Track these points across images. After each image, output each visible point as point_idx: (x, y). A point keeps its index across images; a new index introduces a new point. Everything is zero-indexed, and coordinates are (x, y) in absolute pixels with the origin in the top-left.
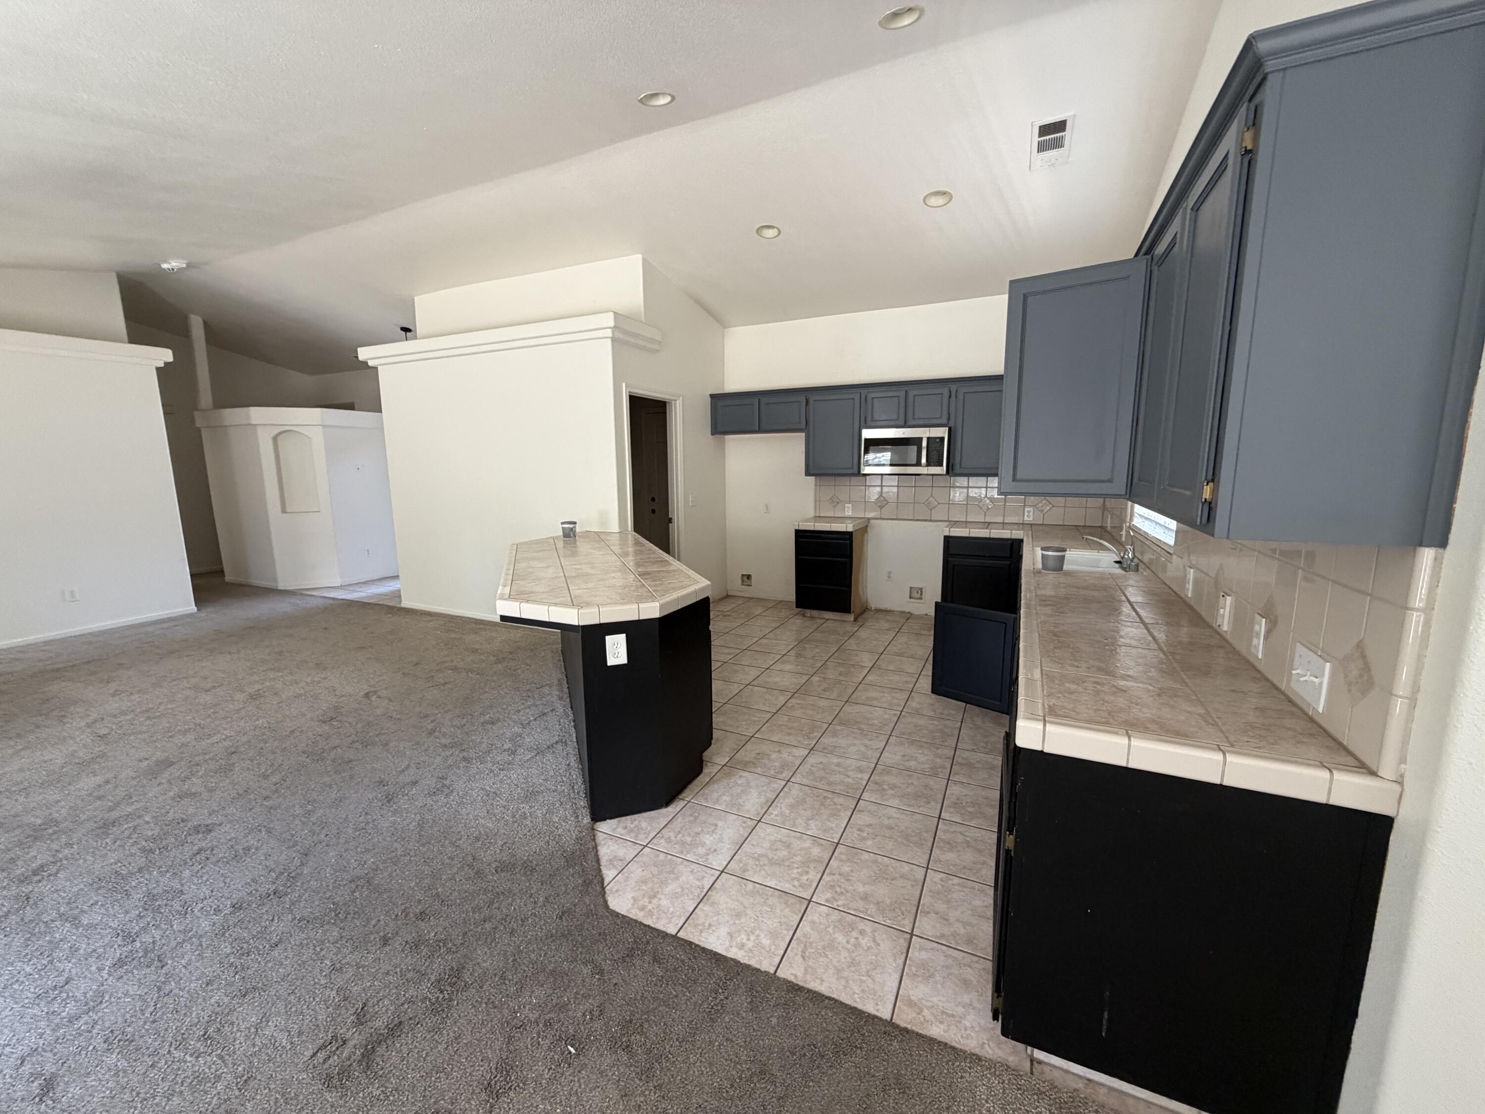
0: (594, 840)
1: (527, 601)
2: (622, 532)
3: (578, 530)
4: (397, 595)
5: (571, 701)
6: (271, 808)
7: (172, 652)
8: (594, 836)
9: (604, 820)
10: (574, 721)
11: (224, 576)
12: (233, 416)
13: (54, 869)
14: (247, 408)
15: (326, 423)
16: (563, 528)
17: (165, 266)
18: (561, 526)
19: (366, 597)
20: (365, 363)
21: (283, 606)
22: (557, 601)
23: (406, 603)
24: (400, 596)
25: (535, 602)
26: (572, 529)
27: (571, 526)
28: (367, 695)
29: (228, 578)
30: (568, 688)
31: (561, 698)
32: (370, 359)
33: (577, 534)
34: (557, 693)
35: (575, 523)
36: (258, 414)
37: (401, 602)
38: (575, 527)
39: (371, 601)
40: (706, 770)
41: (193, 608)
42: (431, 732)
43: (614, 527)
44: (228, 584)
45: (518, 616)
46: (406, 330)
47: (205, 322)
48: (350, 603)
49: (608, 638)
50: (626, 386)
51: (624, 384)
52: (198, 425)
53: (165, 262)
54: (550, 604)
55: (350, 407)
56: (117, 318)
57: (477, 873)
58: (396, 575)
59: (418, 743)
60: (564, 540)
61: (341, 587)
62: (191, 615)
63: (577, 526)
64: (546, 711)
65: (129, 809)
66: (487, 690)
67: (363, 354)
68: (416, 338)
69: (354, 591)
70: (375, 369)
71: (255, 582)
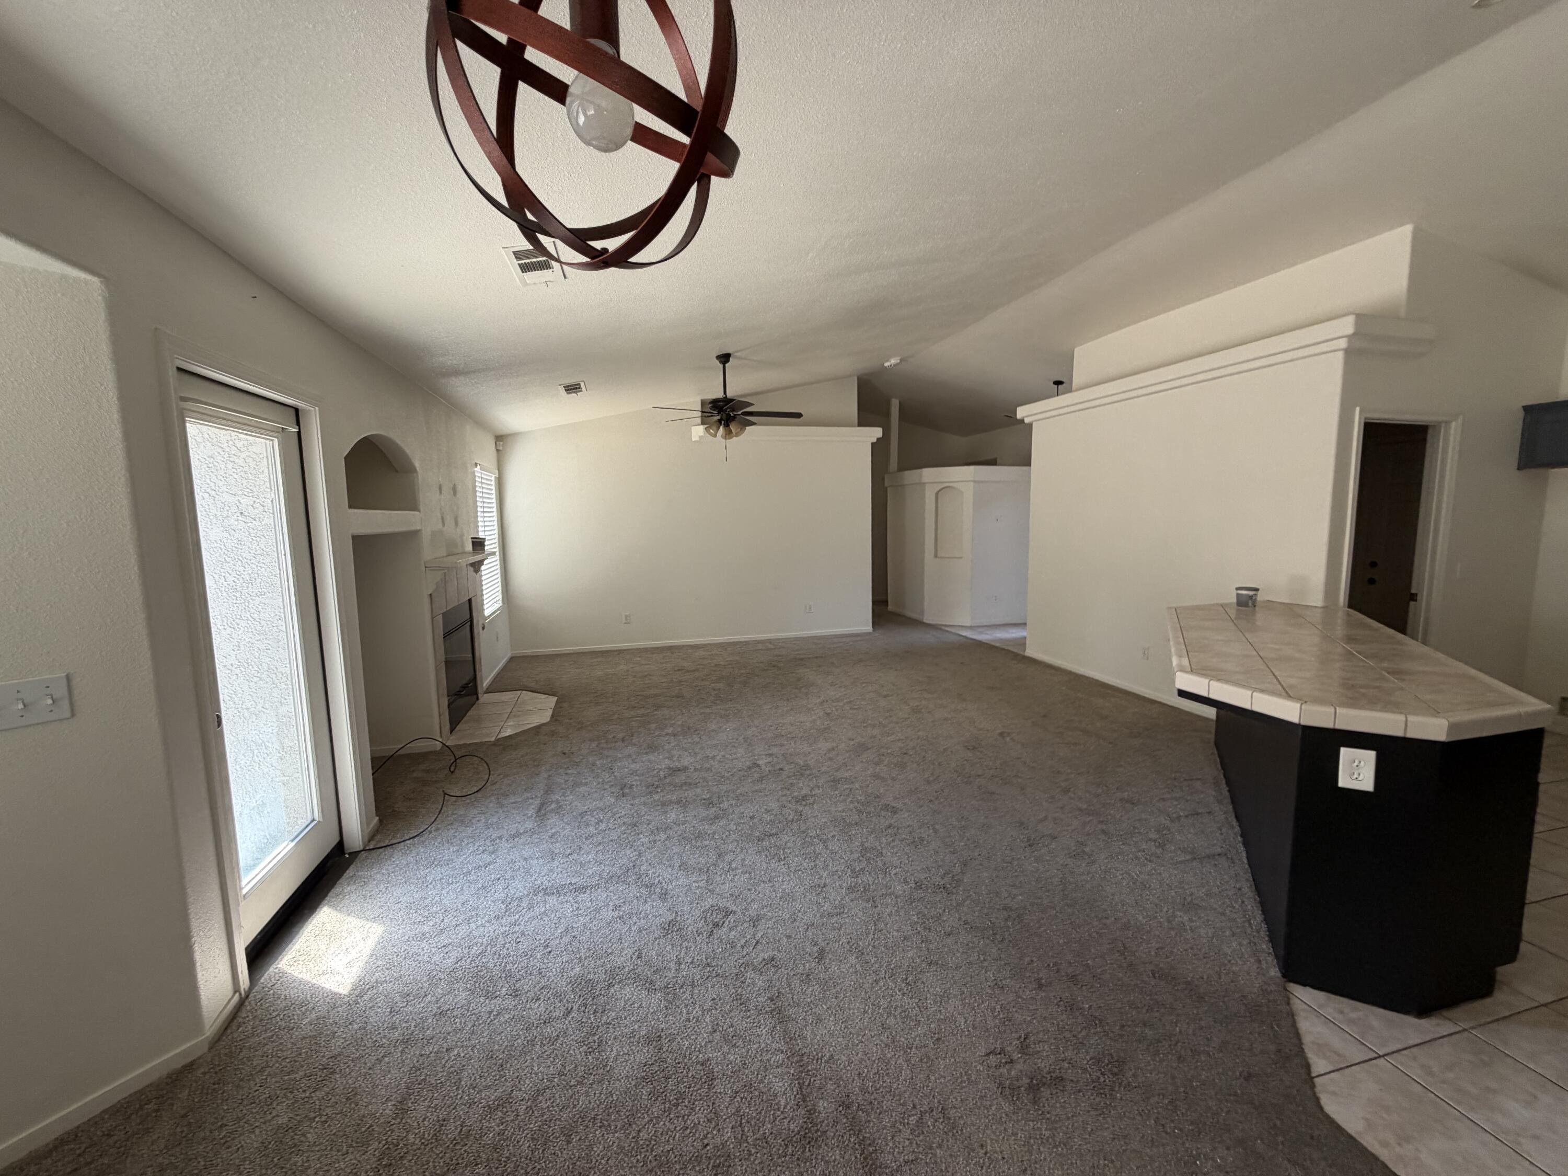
0: (1288, 1004)
1: (1219, 680)
2: (1329, 607)
3: (1259, 598)
4: (1022, 642)
5: (1234, 808)
6: (935, 811)
7: (861, 661)
8: (1289, 999)
9: (1304, 985)
10: (1241, 836)
11: (887, 605)
12: (911, 476)
13: (811, 800)
14: (919, 471)
15: (977, 479)
16: (1238, 595)
17: (886, 364)
18: (1234, 593)
19: (994, 640)
20: (1022, 421)
21: (929, 638)
22: (1263, 686)
23: (1029, 652)
24: (1025, 644)
25: (1228, 682)
26: (1251, 597)
27: (1251, 593)
28: (1001, 734)
29: (890, 608)
30: (1229, 791)
31: (1220, 802)
32: (1027, 416)
33: (1257, 604)
34: (1214, 793)
35: (1257, 590)
36: (929, 474)
37: (1025, 651)
38: (1256, 595)
39: (997, 645)
40: (1500, 996)
41: (870, 628)
42: (1066, 791)
43: (1316, 599)
44: (891, 612)
45: (1205, 694)
46: (1058, 383)
47: (900, 403)
48: (980, 644)
49: (1344, 751)
50: (1361, 412)
51: (1358, 409)
52: (886, 485)
53: (887, 361)
54: (1255, 690)
55: (993, 462)
56: (851, 408)
57: (1131, 965)
58: (1024, 622)
59: (1053, 797)
60: (1238, 610)
61: (971, 628)
62: (869, 634)
63: (1259, 593)
64: (1200, 811)
65: (847, 775)
66: (1122, 763)
67: (1021, 412)
68: (1070, 390)
69: (981, 633)
70: (1030, 425)
71: (909, 614)
